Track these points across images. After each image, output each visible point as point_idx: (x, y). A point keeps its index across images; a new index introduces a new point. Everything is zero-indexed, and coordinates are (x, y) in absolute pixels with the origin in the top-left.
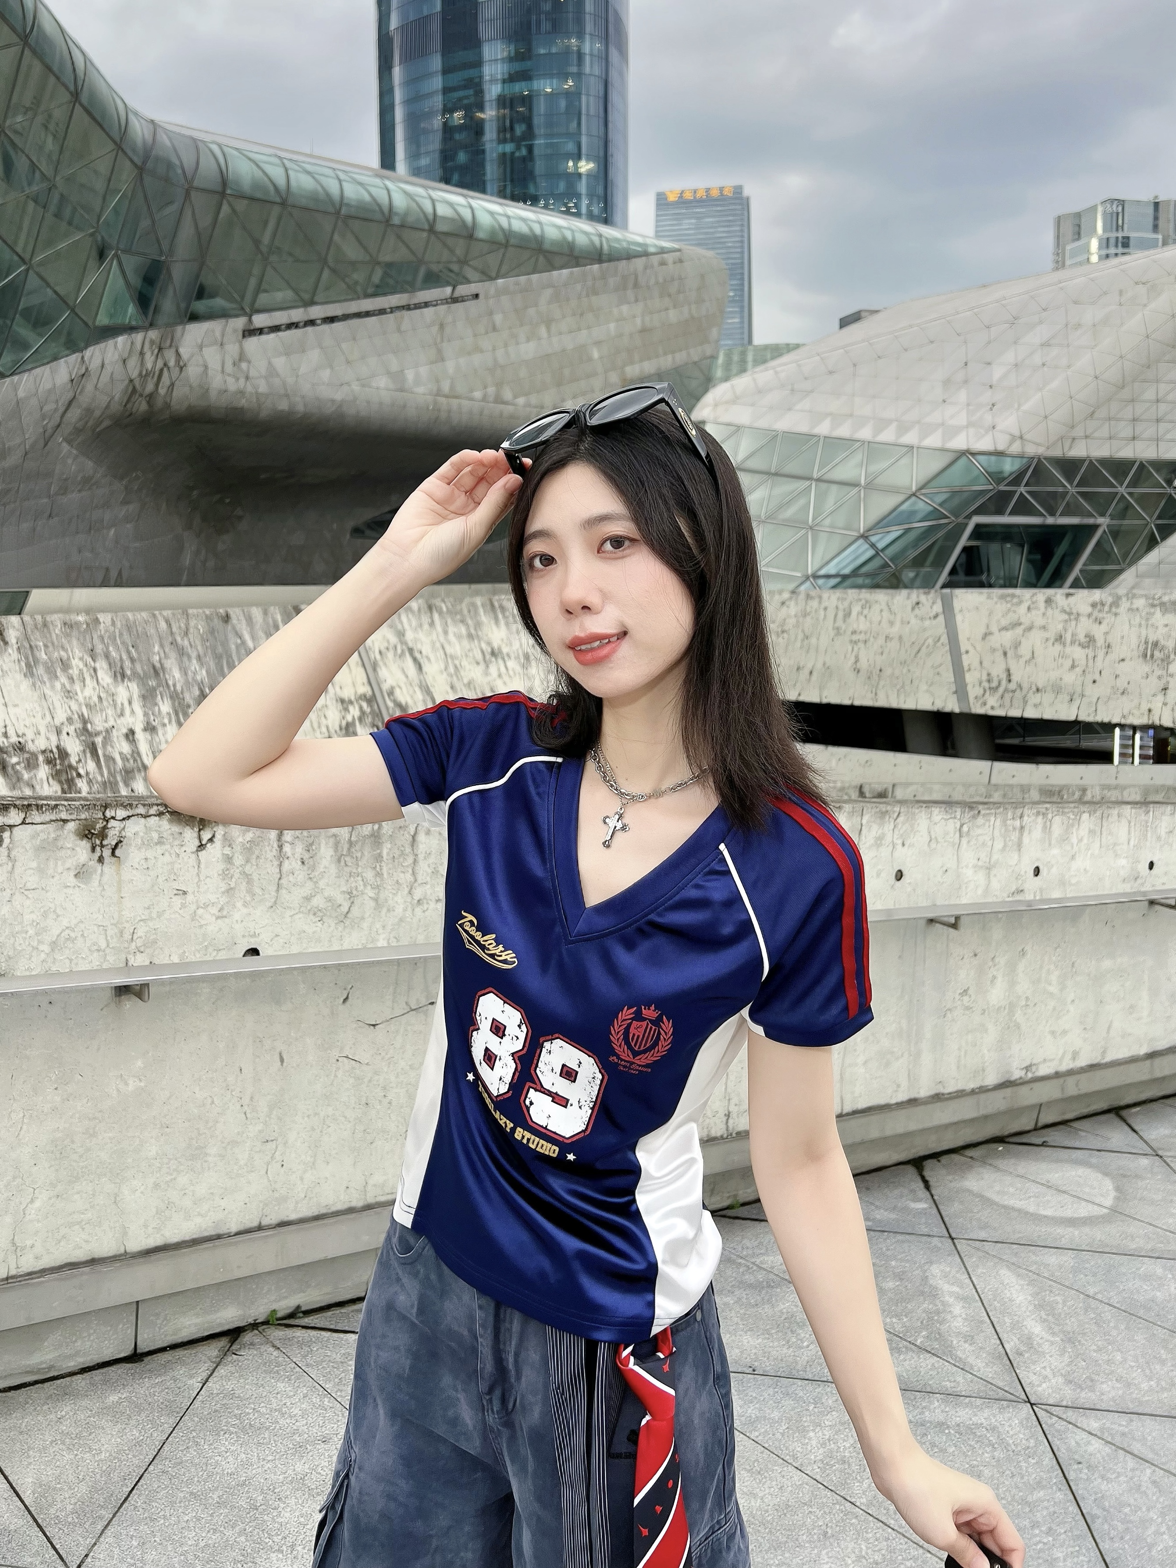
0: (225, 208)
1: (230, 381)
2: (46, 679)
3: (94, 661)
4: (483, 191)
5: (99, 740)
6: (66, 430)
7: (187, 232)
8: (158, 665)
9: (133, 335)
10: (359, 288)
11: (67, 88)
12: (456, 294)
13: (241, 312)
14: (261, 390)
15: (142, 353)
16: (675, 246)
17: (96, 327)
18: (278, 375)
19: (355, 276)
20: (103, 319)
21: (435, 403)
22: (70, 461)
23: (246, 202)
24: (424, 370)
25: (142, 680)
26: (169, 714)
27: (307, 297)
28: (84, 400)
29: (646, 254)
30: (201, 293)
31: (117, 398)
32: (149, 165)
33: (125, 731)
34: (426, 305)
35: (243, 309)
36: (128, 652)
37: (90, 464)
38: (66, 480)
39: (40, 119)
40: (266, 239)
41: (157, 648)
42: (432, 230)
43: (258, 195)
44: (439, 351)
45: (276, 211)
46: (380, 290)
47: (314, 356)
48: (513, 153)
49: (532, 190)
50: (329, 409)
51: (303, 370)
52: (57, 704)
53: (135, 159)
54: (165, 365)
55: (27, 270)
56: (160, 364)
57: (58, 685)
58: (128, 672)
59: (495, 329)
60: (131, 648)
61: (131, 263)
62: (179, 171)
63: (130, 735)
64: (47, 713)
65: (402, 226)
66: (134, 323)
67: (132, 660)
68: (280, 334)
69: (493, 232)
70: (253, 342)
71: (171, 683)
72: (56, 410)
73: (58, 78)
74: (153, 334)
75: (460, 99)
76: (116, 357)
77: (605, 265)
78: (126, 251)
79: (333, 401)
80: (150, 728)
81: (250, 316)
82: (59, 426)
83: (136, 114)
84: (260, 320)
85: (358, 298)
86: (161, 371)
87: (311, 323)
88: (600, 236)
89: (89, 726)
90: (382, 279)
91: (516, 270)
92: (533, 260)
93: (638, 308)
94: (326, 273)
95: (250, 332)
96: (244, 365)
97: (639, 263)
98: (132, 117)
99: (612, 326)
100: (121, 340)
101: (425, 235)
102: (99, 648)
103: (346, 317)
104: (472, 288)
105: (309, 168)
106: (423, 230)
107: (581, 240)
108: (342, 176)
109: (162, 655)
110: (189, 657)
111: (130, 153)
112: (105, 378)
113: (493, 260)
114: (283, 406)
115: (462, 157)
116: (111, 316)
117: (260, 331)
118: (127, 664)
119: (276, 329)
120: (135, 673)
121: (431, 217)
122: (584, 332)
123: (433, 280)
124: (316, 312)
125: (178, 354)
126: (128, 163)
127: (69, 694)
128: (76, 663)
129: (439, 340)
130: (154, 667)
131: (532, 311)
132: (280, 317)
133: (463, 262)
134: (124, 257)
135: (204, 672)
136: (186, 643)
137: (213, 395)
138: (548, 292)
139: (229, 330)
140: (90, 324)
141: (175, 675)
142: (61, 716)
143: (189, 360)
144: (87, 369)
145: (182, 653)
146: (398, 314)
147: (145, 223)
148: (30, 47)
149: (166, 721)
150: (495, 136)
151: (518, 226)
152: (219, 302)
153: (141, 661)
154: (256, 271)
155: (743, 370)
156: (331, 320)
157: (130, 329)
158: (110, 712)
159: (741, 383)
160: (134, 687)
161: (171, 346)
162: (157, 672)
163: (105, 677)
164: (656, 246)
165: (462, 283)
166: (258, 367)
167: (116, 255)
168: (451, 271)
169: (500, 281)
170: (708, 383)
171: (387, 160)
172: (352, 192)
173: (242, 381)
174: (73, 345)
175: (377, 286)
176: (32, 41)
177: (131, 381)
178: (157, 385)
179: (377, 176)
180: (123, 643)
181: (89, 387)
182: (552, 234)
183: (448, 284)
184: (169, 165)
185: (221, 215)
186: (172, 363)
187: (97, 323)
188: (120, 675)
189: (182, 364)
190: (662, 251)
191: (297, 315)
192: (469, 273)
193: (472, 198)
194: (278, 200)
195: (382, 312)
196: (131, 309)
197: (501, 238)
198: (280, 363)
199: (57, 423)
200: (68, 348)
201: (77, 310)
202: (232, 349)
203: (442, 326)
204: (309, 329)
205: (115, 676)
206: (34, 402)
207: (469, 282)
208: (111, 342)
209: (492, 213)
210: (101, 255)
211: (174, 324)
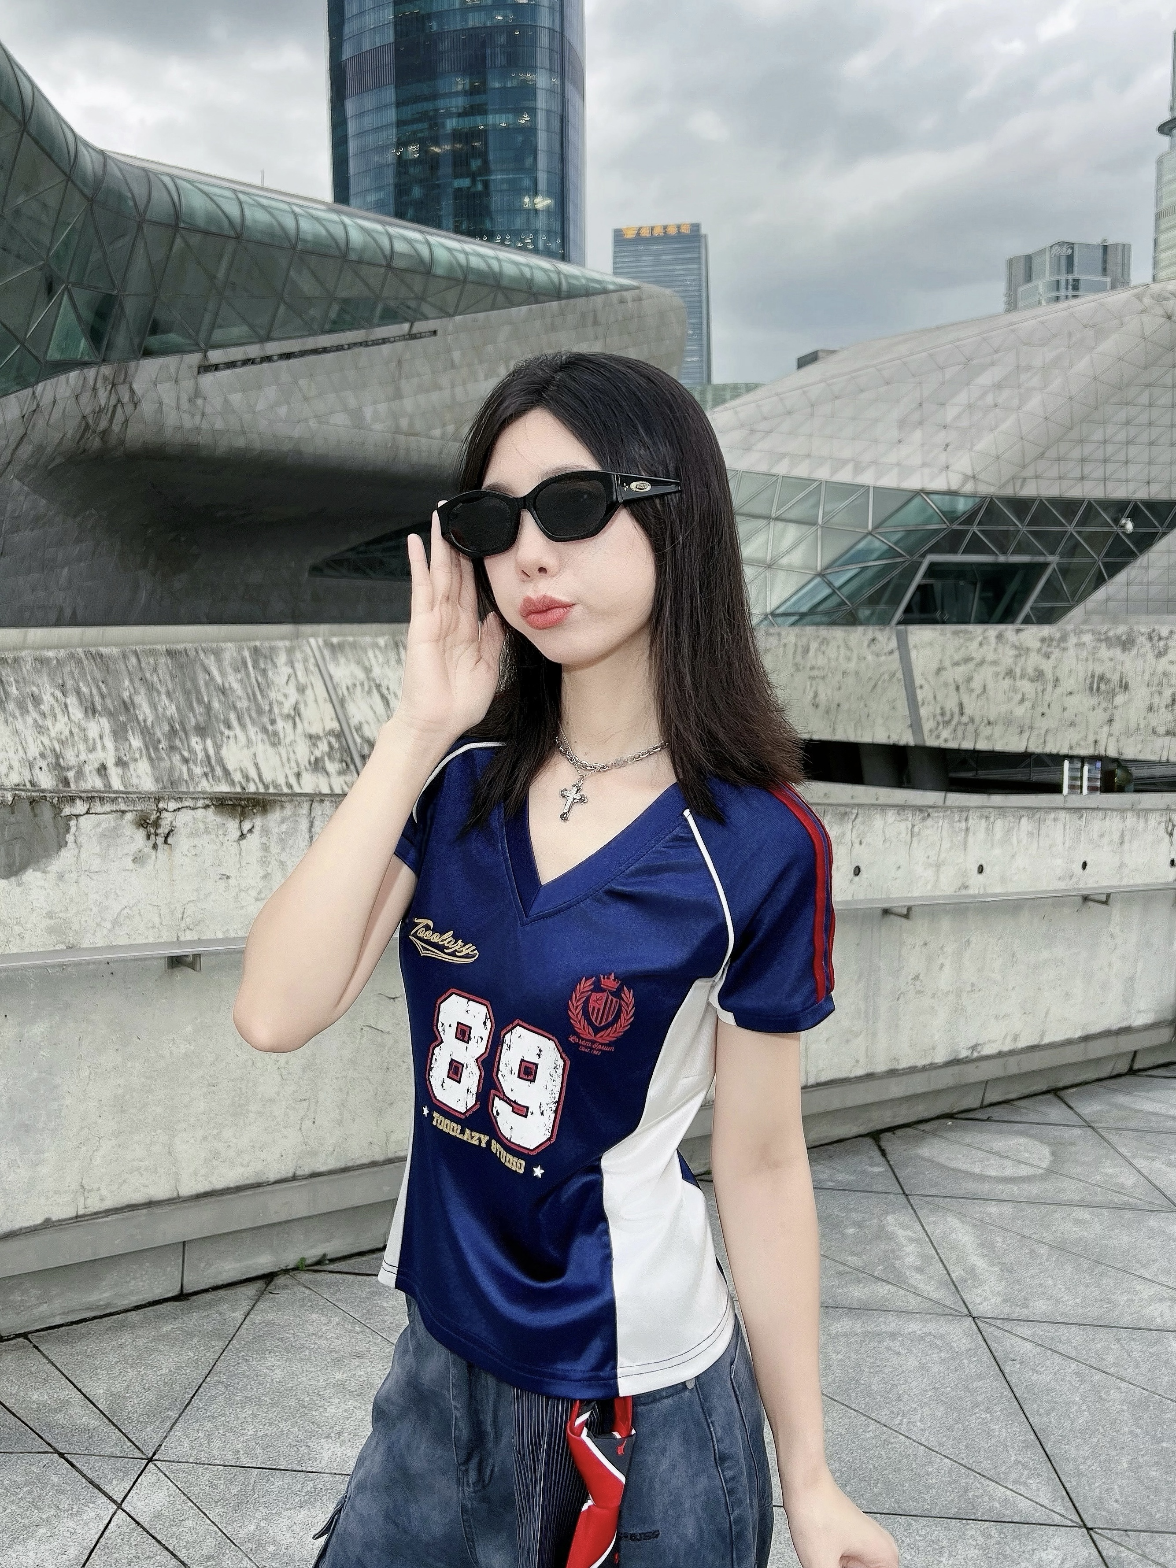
0: (178, 241)
1: (186, 417)
2: (17, 715)
3: (65, 695)
4: (439, 226)
5: (71, 775)
6: (17, 467)
7: (139, 264)
8: (127, 700)
9: (86, 371)
10: (315, 325)
11: (14, 117)
12: (414, 331)
13: (196, 347)
14: (216, 427)
15: (94, 389)
16: (634, 283)
17: (46, 362)
18: (235, 412)
19: (312, 312)
20: (54, 354)
21: (394, 440)
22: (22, 498)
23: (200, 235)
24: (382, 408)
25: (111, 715)
26: (140, 749)
27: (262, 332)
28: (36, 436)
29: (605, 291)
30: (155, 328)
31: (69, 435)
32: (101, 196)
33: (97, 765)
34: (384, 341)
35: (197, 344)
36: (99, 688)
37: (43, 502)
38: (17, 518)
40: (221, 274)
41: (127, 683)
42: (389, 266)
43: (213, 229)
44: (398, 389)
45: (230, 246)
46: (336, 327)
47: (271, 392)
48: (468, 189)
49: (488, 224)
50: (287, 447)
51: (261, 406)
52: (30, 740)
53: (86, 190)
54: (119, 401)
56: (113, 401)
57: (30, 720)
58: (99, 708)
59: (453, 366)
60: (101, 684)
61: (83, 297)
62: (131, 203)
63: (102, 769)
64: (20, 748)
65: (360, 262)
66: (86, 358)
67: (103, 696)
68: (237, 370)
69: (451, 268)
70: (208, 379)
71: (141, 718)
72: (6, 447)
73: (5, 107)
74: (106, 370)
75: (414, 133)
76: (69, 392)
77: (563, 302)
78: (78, 284)
79: (291, 438)
80: (120, 763)
81: (206, 352)
82: (10, 462)
83: (85, 143)
84: (216, 356)
85: (315, 334)
86: (115, 407)
87: (268, 359)
88: (559, 273)
89: (61, 761)
90: (339, 315)
91: (474, 307)
92: (492, 296)
94: (282, 308)
95: (206, 368)
96: (200, 402)
97: (599, 299)
98: (81, 146)
100: (73, 375)
101: (382, 270)
102: (70, 683)
103: (303, 353)
104: (430, 325)
105: (264, 199)
106: (381, 266)
107: (540, 277)
108: (297, 210)
109: (132, 691)
110: (159, 693)
111: (80, 184)
112: (57, 414)
113: (451, 296)
114: (240, 443)
115: (417, 192)
116: (62, 351)
117: (216, 367)
118: (97, 700)
119: (231, 365)
120: (105, 707)
121: (388, 253)
123: (391, 316)
124: (273, 348)
125: (132, 390)
126: (78, 195)
127: (40, 729)
128: (47, 698)
129: (397, 377)
130: (124, 703)
131: (490, 348)
132: (236, 353)
133: (421, 298)
134: (74, 291)
135: (174, 707)
136: (155, 679)
137: (168, 431)
138: (507, 326)
139: (184, 365)
140: (41, 359)
141: (145, 711)
142: (33, 750)
143: (143, 396)
144: (38, 405)
145: (151, 688)
146: (356, 350)
147: (96, 256)
149: (137, 755)
150: (450, 171)
151: (475, 262)
152: (173, 337)
153: (111, 697)
154: (211, 306)
156: (288, 356)
157: (82, 365)
158: (82, 746)
160: (104, 721)
161: (124, 382)
162: (127, 706)
163: (77, 713)
164: (614, 283)
165: (420, 320)
166: (216, 403)
167: (66, 288)
168: (409, 307)
169: (458, 318)
171: (342, 193)
172: (306, 226)
173: (198, 418)
174: (23, 382)
175: (334, 322)
177: (84, 417)
178: (111, 421)
179: (332, 210)
180: (94, 679)
181: (41, 422)
182: (510, 270)
183: (406, 320)
184: (121, 195)
185: (174, 250)
186: (126, 399)
187: (48, 358)
188: (91, 711)
189: (136, 400)
190: (621, 288)
191: (254, 351)
192: (426, 309)
193: (429, 233)
194: (233, 234)
195: (339, 348)
196: (83, 344)
197: (459, 274)
198: (236, 399)
199: (8, 460)
200: (17, 384)
201: (27, 344)
202: (188, 385)
203: (400, 363)
204: (266, 365)
205: (86, 710)
207: (426, 318)
208: (63, 378)
209: (449, 249)
210: (50, 289)
211: (127, 360)
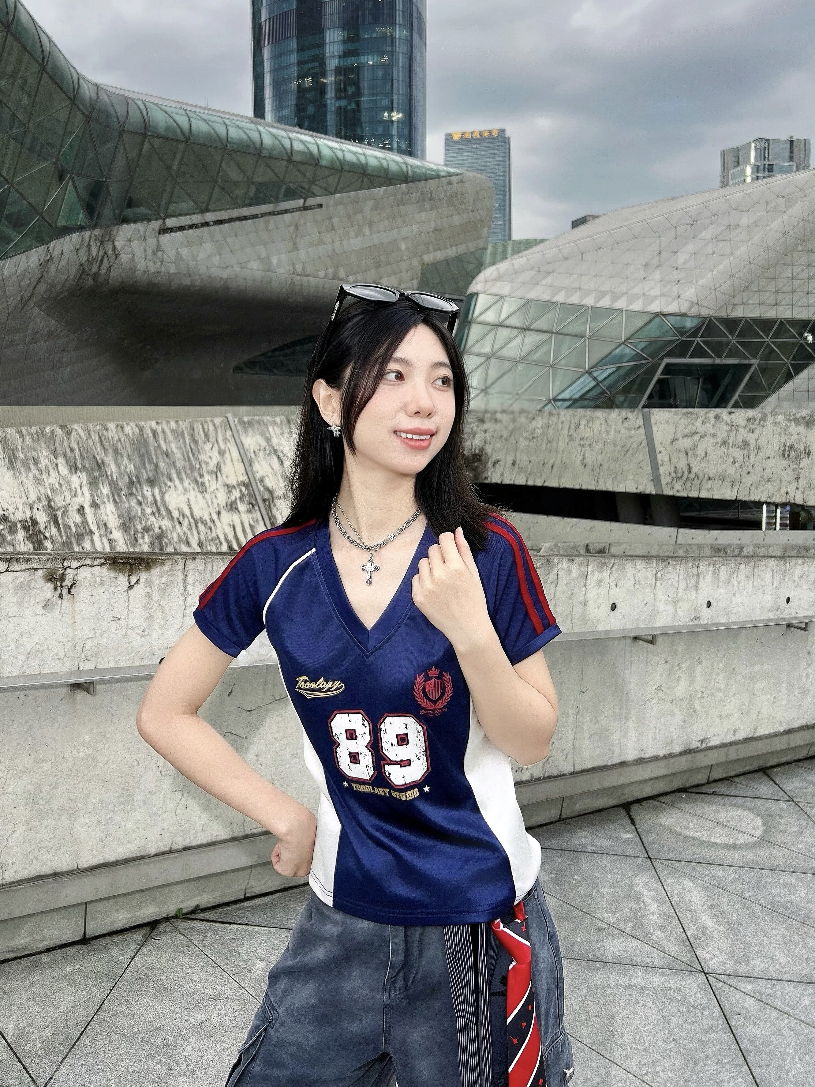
0: (147, 145)
1: (151, 264)
2: (22, 471)
3: (56, 458)
4: (325, 133)
5: (59, 513)
6: (37, 298)
7: (120, 162)
8: (100, 461)
9: (83, 233)
10: (239, 201)
11: (37, 61)
12: (307, 204)
13: (158, 217)
14: (171, 271)
15: (89, 245)
16: (458, 171)
17: (57, 227)
18: (183, 261)
19: (237, 192)
20: (62, 222)
21: (292, 279)
22: (39, 320)
23: (161, 140)
24: (284, 257)
25: (89, 471)
26: (107, 495)
27: (203, 206)
28: (49, 278)
29: (438, 177)
30: (130, 204)
31: (71, 276)
32: (94, 115)
33: (77, 507)
34: (286, 211)
35: (159, 214)
36: (80, 453)
37: (53, 322)
38: (36, 333)
39: (18, 82)
40: (175, 167)
42: (290, 160)
43: (171, 136)
44: (295, 244)
45: (182, 147)
46: (254, 202)
47: (209, 247)
48: (346, 107)
49: (359, 132)
50: (218, 284)
51: (201, 256)
52: (30, 488)
53: (85, 111)
54: (105, 253)
55: (10, 187)
56: (101, 253)
57: (31, 475)
58: (80, 466)
59: (333, 228)
60: (82, 450)
61: (81, 183)
62: (115, 119)
63: (81, 510)
64: (24, 495)
65: (269, 157)
66: (83, 225)
67: (83, 458)
68: (185, 232)
69: (332, 162)
70: (165, 238)
71: (109, 473)
72: (30, 284)
73: (31, 55)
74: (97, 232)
75: (309, 69)
76: (72, 247)
77: (409, 185)
78: (78, 175)
79: (221, 278)
80: (94, 505)
81: (164, 220)
82: (31, 296)
83: (85, 79)
84: (171, 222)
85: (239, 207)
86: (103, 257)
87: (206, 224)
88: (406, 164)
89: (52, 503)
90: (256, 194)
91: (348, 188)
92: (360, 181)
93: (433, 214)
95: (164, 231)
96: (160, 254)
97: (433, 183)
98: (82, 81)
99: (415, 227)
100: (74, 236)
101: (285, 163)
102: (60, 449)
103: (230, 220)
104: (318, 200)
105: (205, 116)
106: (284, 160)
107: (393, 167)
108: (227, 122)
109: (103, 454)
110: (122, 456)
111: (81, 106)
112: (63, 263)
113: (332, 181)
114: (187, 281)
115: (311, 110)
116: (68, 220)
117: (171, 230)
118: (79, 460)
120: (84, 467)
121: (289, 151)
122: (395, 231)
123: (291, 194)
124: (210, 217)
125: (114, 246)
126: (79, 114)
127: (38, 481)
128: (44, 460)
129: (294, 236)
130: (97, 463)
131: (359, 216)
132: (184, 221)
133: (312, 182)
134: (77, 179)
137: (139, 273)
138: (371, 203)
139: (149, 230)
140: (53, 225)
141: (112, 468)
142: (33, 497)
143: (122, 250)
144: (51, 256)
145: (116, 452)
146: (266, 218)
147: (91, 155)
148: (12, 34)
149: (106, 499)
150: (333, 95)
151: (350, 157)
152: (142, 210)
153: (88, 458)
154: (168, 188)
155: (505, 258)
156: (220, 222)
157: (80, 229)
158: (67, 494)
159: (503, 266)
160: (84, 476)
161: (109, 240)
162: (99, 466)
163: (64, 470)
164: (445, 171)
165: (311, 197)
166: (170, 255)
167: (71, 177)
168: (303, 188)
169: (337, 196)
170: (480, 266)
171: (259, 111)
172: (234, 133)
173: (158, 264)
174: (41, 240)
175: (252, 199)
176: (13, 28)
178: (100, 267)
179: (252, 122)
181: (53, 269)
182: (373, 162)
183: (301, 197)
184: (108, 115)
185: (144, 150)
186: (110, 252)
187: (58, 224)
188: (74, 468)
189: (117, 252)
190: (449, 175)
191: (197, 219)
192: (315, 189)
193: (318, 137)
194: (183, 139)
195: (255, 217)
196: (82, 215)
197: (338, 165)
198: (185, 252)
199: (30, 294)
200: (38, 242)
201: (44, 215)
202: (152, 242)
203: (297, 226)
204: (205, 229)
205: (70, 468)
206: (14, 279)
207: (315, 196)
208: (68, 238)
209: (331, 148)
210: (61, 178)
211: (111, 225)
